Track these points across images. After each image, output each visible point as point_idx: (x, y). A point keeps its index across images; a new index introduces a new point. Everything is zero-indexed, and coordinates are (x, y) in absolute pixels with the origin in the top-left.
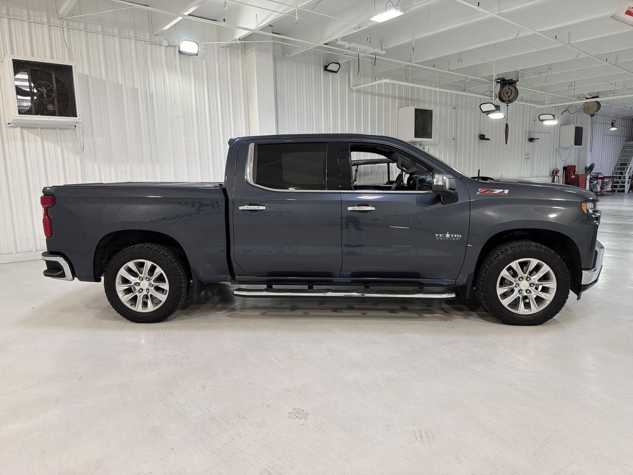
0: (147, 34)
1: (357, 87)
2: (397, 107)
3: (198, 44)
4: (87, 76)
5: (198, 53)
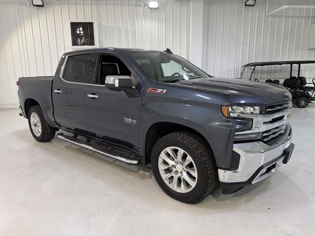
0: (134, 1)
1: (269, 14)
2: (310, 24)
3: (158, 2)
4: (106, 26)
5: (158, 7)
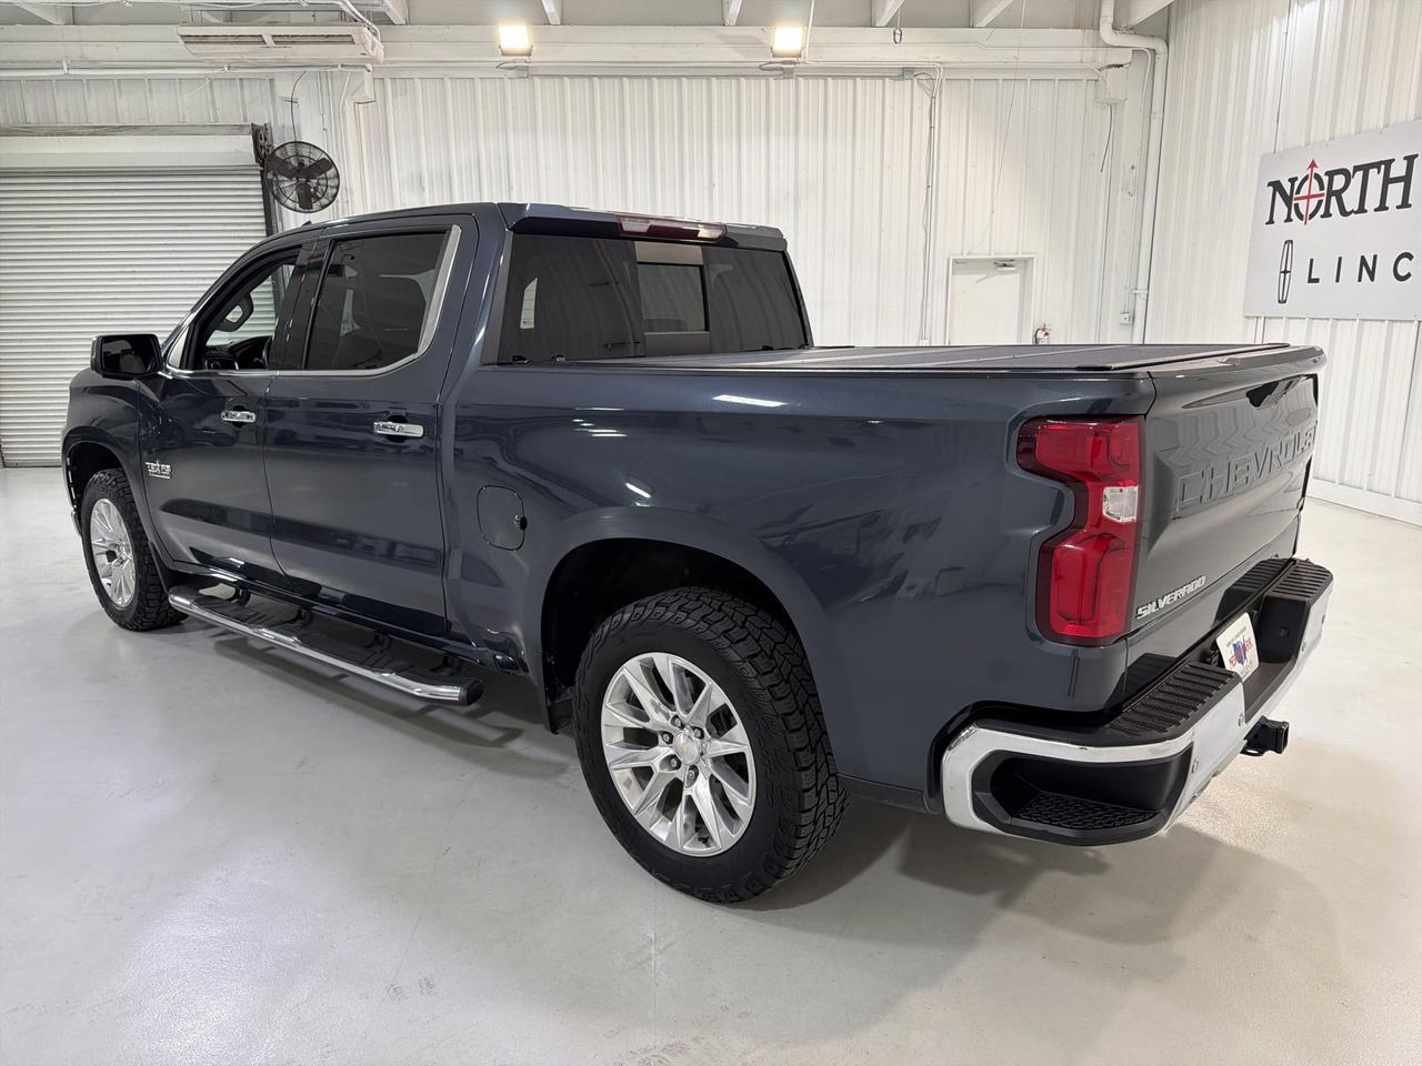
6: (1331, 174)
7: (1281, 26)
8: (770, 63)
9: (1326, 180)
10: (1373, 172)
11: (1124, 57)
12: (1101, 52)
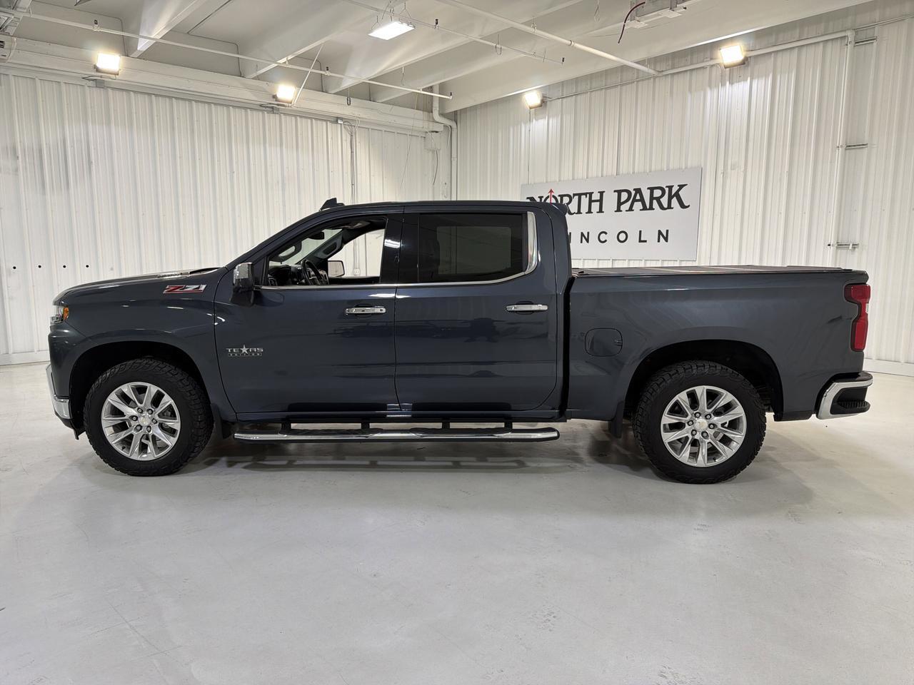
6: (562, 196)
7: (525, 127)
8: (270, 104)
9: (559, 198)
10: (583, 197)
11: (440, 128)
12: (431, 124)
